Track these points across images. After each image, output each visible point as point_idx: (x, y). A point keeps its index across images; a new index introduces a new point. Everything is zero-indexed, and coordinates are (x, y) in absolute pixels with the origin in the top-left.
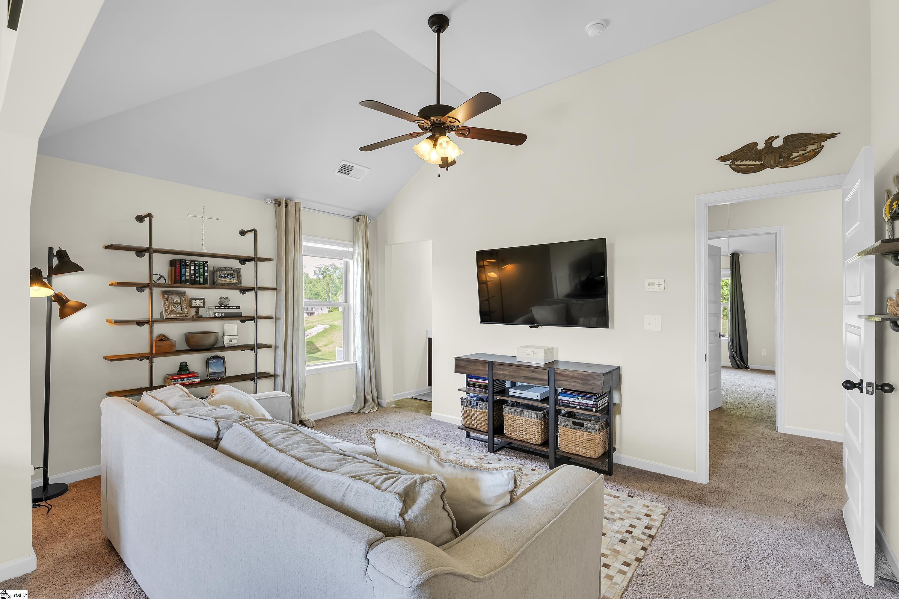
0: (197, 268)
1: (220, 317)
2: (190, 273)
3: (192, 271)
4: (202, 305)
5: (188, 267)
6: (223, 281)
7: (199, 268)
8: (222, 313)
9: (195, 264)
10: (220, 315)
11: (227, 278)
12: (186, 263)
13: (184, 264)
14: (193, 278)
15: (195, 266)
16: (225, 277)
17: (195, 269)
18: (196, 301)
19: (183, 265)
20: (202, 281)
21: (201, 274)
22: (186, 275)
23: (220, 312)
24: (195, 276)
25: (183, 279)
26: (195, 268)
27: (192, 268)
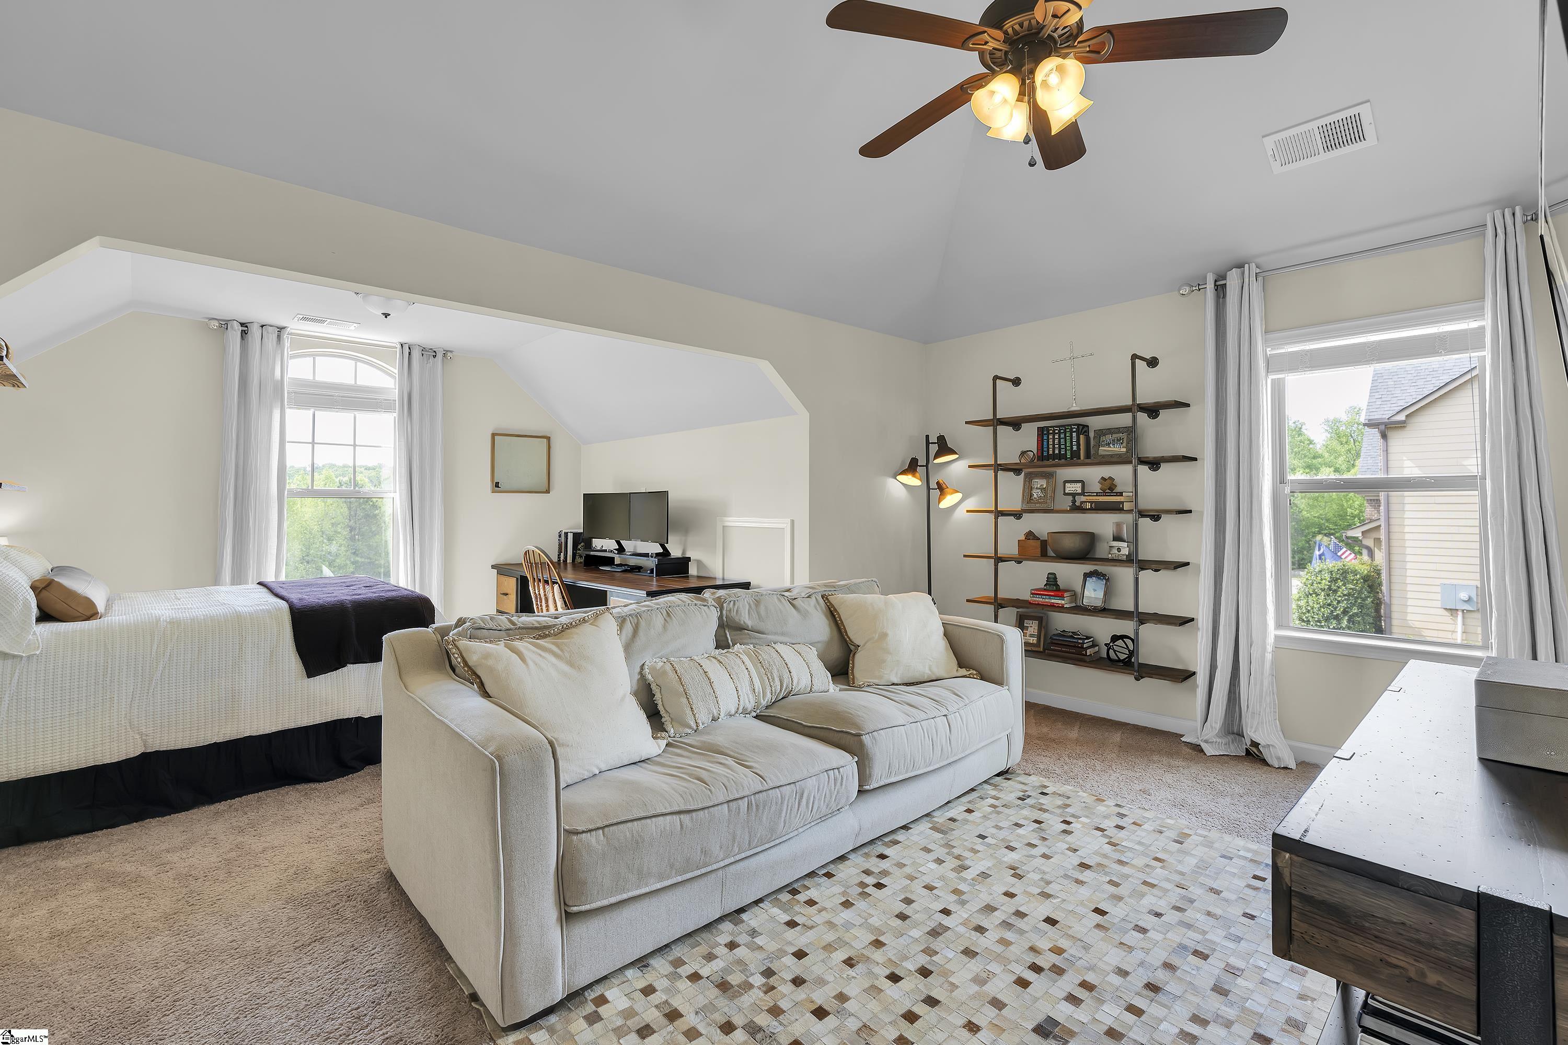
0: (1062, 436)
1: (1089, 509)
2: (1054, 445)
3: (1056, 441)
4: (1079, 491)
5: (1051, 437)
6: (1105, 450)
7: (1065, 435)
8: (1091, 503)
9: (1059, 431)
10: (1088, 506)
11: (1111, 446)
12: (1048, 431)
13: (1045, 432)
14: (1057, 452)
15: (1059, 433)
16: (1108, 444)
17: (1060, 439)
18: (1072, 486)
19: (1045, 434)
20: (1069, 455)
21: (1068, 444)
22: (1048, 448)
23: (1089, 502)
24: (1060, 449)
25: (1045, 454)
26: (1059, 436)
27: (1057, 436)
